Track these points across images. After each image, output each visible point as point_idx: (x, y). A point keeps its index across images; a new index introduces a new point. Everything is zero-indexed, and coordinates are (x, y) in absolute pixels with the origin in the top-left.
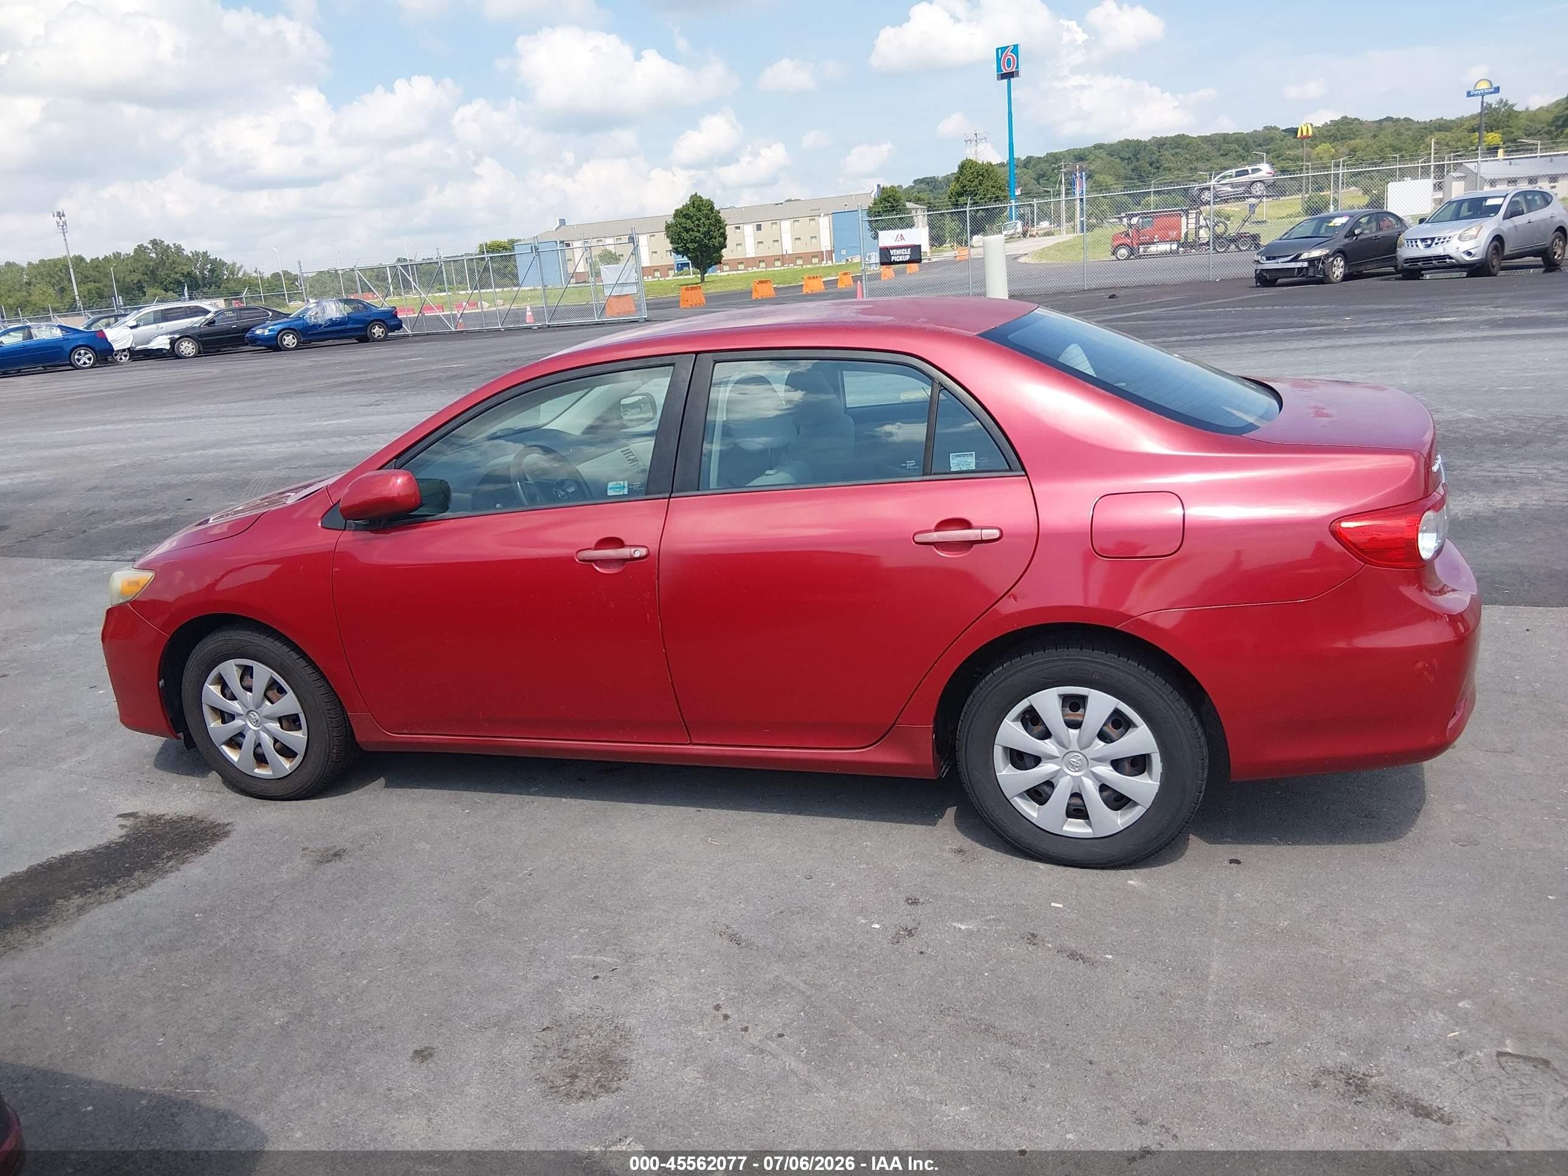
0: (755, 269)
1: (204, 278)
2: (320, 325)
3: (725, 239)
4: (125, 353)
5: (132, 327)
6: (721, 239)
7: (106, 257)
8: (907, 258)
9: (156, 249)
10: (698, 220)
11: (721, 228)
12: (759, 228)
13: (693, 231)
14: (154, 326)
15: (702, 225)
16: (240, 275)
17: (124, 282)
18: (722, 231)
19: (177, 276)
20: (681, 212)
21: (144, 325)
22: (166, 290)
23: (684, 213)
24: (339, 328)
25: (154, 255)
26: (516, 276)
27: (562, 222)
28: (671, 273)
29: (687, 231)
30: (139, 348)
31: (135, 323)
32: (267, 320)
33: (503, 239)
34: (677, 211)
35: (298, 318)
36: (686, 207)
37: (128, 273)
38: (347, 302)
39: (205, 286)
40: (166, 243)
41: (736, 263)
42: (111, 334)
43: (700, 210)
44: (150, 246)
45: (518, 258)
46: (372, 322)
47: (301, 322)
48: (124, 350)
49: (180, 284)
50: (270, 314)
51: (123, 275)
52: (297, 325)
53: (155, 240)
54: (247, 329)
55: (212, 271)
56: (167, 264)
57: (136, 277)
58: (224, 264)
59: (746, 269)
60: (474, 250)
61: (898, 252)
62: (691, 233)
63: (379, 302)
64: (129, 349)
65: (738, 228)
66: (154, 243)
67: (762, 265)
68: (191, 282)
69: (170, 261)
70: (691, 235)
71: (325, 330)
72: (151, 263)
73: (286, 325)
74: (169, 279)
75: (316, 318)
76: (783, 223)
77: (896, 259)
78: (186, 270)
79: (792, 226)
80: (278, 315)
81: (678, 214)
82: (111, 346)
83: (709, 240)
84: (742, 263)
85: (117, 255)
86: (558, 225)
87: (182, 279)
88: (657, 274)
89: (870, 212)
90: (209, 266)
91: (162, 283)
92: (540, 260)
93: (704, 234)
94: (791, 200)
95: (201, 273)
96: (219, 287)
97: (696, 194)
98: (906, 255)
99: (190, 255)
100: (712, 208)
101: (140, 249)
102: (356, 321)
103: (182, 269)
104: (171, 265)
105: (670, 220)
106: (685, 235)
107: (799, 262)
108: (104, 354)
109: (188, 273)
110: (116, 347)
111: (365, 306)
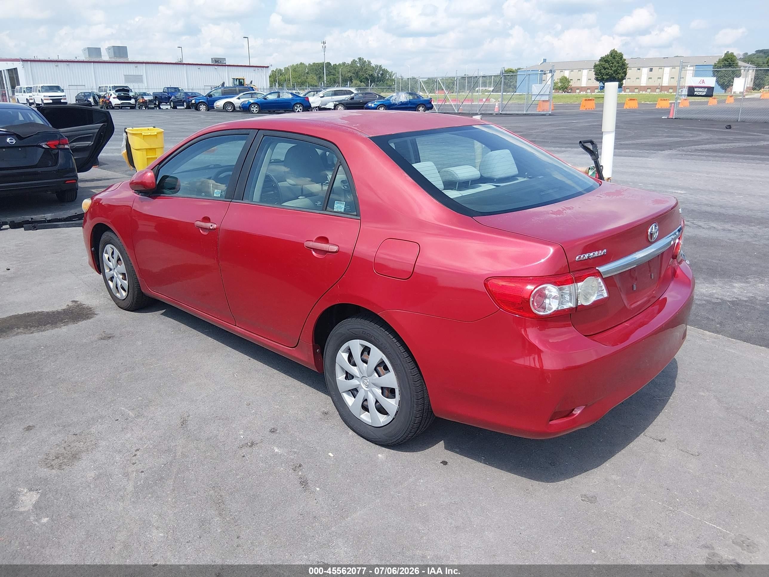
0: (644, 92)
1: (378, 78)
2: (396, 104)
3: (626, 75)
4: (317, 109)
5: (321, 97)
6: (623, 75)
7: (339, 64)
8: (704, 93)
9: (360, 62)
10: (613, 63)
11: (624, 69)
12: (651, 70)
13: (608, 69)
14: (330, 97)
15: (614, 66)
16: (393, 78)
17: (345, 76)
18: (624, 70)
19: (367, 75)
20: (604, 59)
21: (327, 96)
22: (361, 82)
23: (605, 59)
24: (404, 106)
25: (359, 65)
26: (515, 87)
27: (545, 60)
28: (597, 91)
29: (605, 69)
30: (323, 107)
31: (322, 96)
32: (376, 99)
33: (514, 68)
34: (602, 58)
35: (388, 100)
36: (608, 56)
37: (347, 72)
38: (410, 94)
39: (378, 81)
40: (364, 60)
41: (632, 89)
42: (311, 99)
43: (614, 58)
44: (358, 61)
45: (518, 77)
46: (419, 104)
47: (388, 102)
48: (316, 107)
49: (367, 79)
50: (378, 96)
51: (344, 73)
52: (386, 103)
53: (360, 58)
54: (366, 103)
55: (382, 74)
56: (364, 70)
57: (350, 75)
58: (387, 72)
59: (639, 92)
60: (498, 72)
61: (700, 90)
62: (607, 70)
63: (425, 95)
64: (318, 107)
65: (639, 69)
66: (360, 59)
67: (649, 90)
68: (372, 79)
69: (365, 68)
70: (606, 71)
71: (398, 107)
72: (357, 69)
73: (382, 103)
74: (363, 77)
75: (395, 100)
76: (665, 68)
77: (697, 94)
78: (371, 73)
79: (670, 71)
80: (381, 97)
81: (603, 60)
82: (310, 104)
83: (616, 74)
84: (637, 88)
85: (344, 64)
86: (542, 61)
87: (368, 77)
88: (589, 91)
89: (715, 66)
90: (381, 72)
91: (360, 78)
92: (529, 78)
93: (615, 71)
94: (678, 56)
95: (378, 75)
96: (384, 82)
97: (614, 49)
98: (704, 92)
99: (374, 66)
100: (622, 58)
101: (354, 61)
102: (414, 104)
103: (369, 73)
104: (365, 70)
105: (597, 63)
106: (603, 71)
107: (671, 91)
108: (307, 107)
109: (371, 74)
110: (313, 105)
111: (418, 97)
